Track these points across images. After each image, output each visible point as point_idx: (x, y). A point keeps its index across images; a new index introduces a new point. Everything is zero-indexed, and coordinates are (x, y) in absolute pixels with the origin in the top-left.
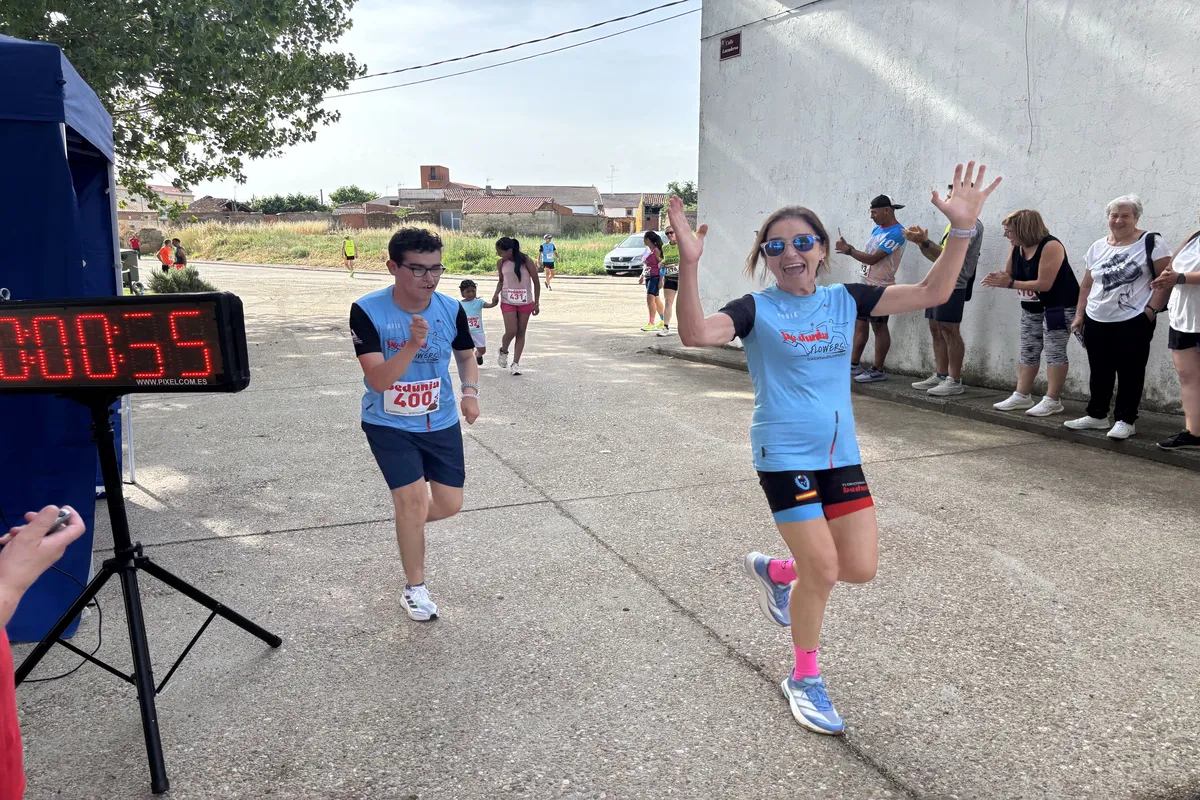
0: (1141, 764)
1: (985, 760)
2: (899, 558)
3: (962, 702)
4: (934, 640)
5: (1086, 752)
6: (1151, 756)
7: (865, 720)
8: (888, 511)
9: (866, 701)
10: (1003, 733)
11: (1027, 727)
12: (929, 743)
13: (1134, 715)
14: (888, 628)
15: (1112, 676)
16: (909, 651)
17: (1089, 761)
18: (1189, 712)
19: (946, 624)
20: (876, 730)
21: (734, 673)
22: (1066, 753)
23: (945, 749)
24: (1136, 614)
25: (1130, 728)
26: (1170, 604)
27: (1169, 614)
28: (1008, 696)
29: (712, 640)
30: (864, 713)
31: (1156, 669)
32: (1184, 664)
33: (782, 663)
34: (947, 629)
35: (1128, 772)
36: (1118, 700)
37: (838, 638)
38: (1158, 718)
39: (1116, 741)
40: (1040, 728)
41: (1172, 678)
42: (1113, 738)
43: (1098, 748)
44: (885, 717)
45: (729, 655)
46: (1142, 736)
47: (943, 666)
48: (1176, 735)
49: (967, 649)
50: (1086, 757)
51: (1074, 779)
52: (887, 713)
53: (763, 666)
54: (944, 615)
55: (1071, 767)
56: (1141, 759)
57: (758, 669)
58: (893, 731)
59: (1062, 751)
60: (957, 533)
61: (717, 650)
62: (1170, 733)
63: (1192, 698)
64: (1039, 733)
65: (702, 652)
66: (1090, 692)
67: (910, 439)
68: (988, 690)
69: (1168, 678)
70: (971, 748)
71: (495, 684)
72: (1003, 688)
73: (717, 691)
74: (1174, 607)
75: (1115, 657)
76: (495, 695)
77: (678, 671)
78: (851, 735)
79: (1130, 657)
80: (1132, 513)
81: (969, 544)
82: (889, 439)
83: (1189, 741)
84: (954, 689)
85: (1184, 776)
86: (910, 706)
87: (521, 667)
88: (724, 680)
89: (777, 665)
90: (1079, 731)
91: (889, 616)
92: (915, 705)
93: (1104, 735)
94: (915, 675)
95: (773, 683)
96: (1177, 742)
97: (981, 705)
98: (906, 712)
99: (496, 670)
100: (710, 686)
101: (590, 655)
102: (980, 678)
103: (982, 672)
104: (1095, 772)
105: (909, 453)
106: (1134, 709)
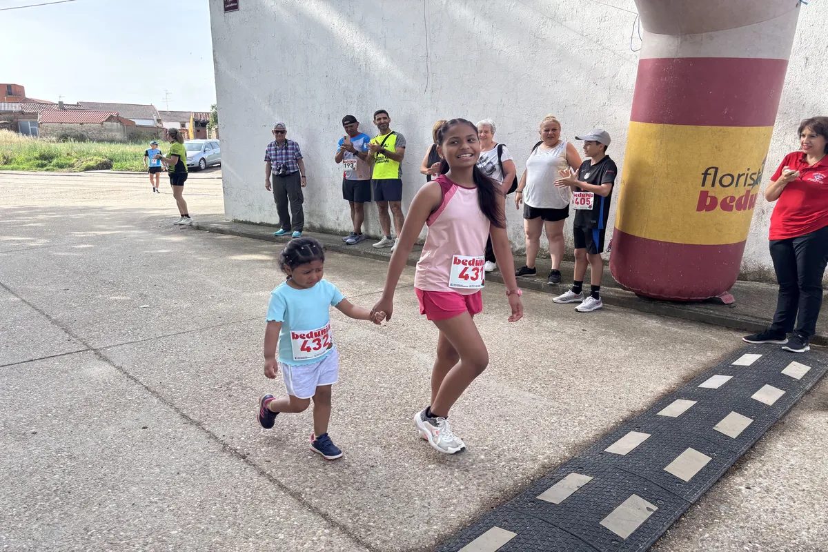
0: (487, 479)
1: (393, 495)
2: (354, 363)
3: (383, 457)
4: (370, 417)
5: (456, 478)
6: (493, 472)
7: (318, 481)
8: (350, 331)
9: (320, 468)
10: (407, 474)
11: (422, 467)
12: (359, 490)
13: (486, 448)
14: (341, 413)
15: (475, 424)
16: (353, 427)
17: (458, 483)
18: (517, 440)
19: (379, 404)
20: (324, 487)
21: (227, 462)
22: (444, 480)
23: (369, 491)
24: (492, 382)
25: (483, 457)
26: (511, 373)
27: (510, 379)
28: (412, 448)
29: (212, 440)
30: (317, 476)
31: (500, 416)
32: (516, 410)
33: (263, 450)
34: (379, 408)
35: (479, 486)
36: (477, 439)
37: (305, 426)
38: (499, 447)
39: (474, 466)
40: (429, 466)
41: (508, 420)
42: (472, 465)
43: (463, 473)
44: (331, 478)
45: (224, 450)
46: (489, 461)
47: (374, 434)
48: (509, 457)
49: (390, 420)
50: (456, 480)
51: (447, 496)
52: (332, 474)
53: (248, 454)
54: (378, 399)
55: (446, 489)
56: (487, 476)
57: (244, 457)
58: (335, 486)
59: (441, 479)
60: (393, 341)
61: (214, 448)
62: (505, 455)
63: (519, 431)
64: (429, 469)
65: (202, 451)
66: (462, 436)
67: (370, 281)
68: (401, 446)
69: (506, 420)
70: (385, 488)
71: (19, 505)
72: (410, 443)
73: (211, 479)
74: (513, 374)
75: (478, 411)
76: (19, 514)
77: (181, 469)
78: (306, 494)
79: (486, 409)
80: (495, 318)
81: (399, 348)
82: (357, 282)
83: (515, 459)
84: (378, 448)
85: (511, 483)
86: (349, 466)
87: (45, 488)
88: (217, 469)
89: (258, 452)
90: (453, 464)
91: (342, 404)
92: (353, 465)
93: (467, 464)
94: (355, 444)
95: (254, 465)
96: (509, 461)
97: (395, 456)
98: (346, 471)
99: (22, 494)
100: (205, 476)
101: (108, 468)
102: (396, 438)
103: (398, 434)
104: (460, 490)
105: (367, 291)
106: (487, 444)
